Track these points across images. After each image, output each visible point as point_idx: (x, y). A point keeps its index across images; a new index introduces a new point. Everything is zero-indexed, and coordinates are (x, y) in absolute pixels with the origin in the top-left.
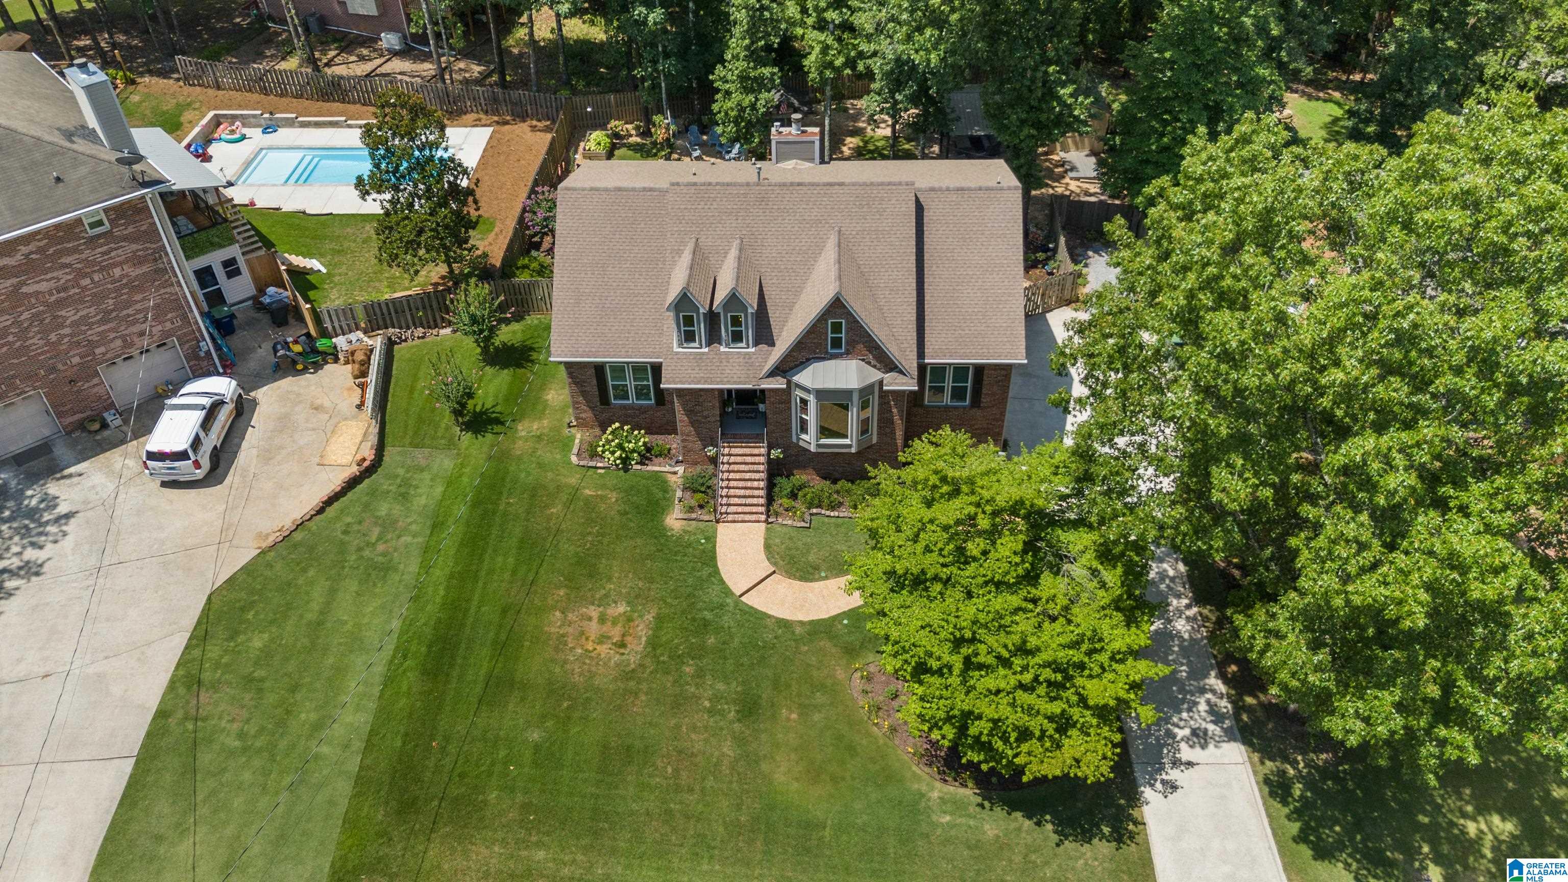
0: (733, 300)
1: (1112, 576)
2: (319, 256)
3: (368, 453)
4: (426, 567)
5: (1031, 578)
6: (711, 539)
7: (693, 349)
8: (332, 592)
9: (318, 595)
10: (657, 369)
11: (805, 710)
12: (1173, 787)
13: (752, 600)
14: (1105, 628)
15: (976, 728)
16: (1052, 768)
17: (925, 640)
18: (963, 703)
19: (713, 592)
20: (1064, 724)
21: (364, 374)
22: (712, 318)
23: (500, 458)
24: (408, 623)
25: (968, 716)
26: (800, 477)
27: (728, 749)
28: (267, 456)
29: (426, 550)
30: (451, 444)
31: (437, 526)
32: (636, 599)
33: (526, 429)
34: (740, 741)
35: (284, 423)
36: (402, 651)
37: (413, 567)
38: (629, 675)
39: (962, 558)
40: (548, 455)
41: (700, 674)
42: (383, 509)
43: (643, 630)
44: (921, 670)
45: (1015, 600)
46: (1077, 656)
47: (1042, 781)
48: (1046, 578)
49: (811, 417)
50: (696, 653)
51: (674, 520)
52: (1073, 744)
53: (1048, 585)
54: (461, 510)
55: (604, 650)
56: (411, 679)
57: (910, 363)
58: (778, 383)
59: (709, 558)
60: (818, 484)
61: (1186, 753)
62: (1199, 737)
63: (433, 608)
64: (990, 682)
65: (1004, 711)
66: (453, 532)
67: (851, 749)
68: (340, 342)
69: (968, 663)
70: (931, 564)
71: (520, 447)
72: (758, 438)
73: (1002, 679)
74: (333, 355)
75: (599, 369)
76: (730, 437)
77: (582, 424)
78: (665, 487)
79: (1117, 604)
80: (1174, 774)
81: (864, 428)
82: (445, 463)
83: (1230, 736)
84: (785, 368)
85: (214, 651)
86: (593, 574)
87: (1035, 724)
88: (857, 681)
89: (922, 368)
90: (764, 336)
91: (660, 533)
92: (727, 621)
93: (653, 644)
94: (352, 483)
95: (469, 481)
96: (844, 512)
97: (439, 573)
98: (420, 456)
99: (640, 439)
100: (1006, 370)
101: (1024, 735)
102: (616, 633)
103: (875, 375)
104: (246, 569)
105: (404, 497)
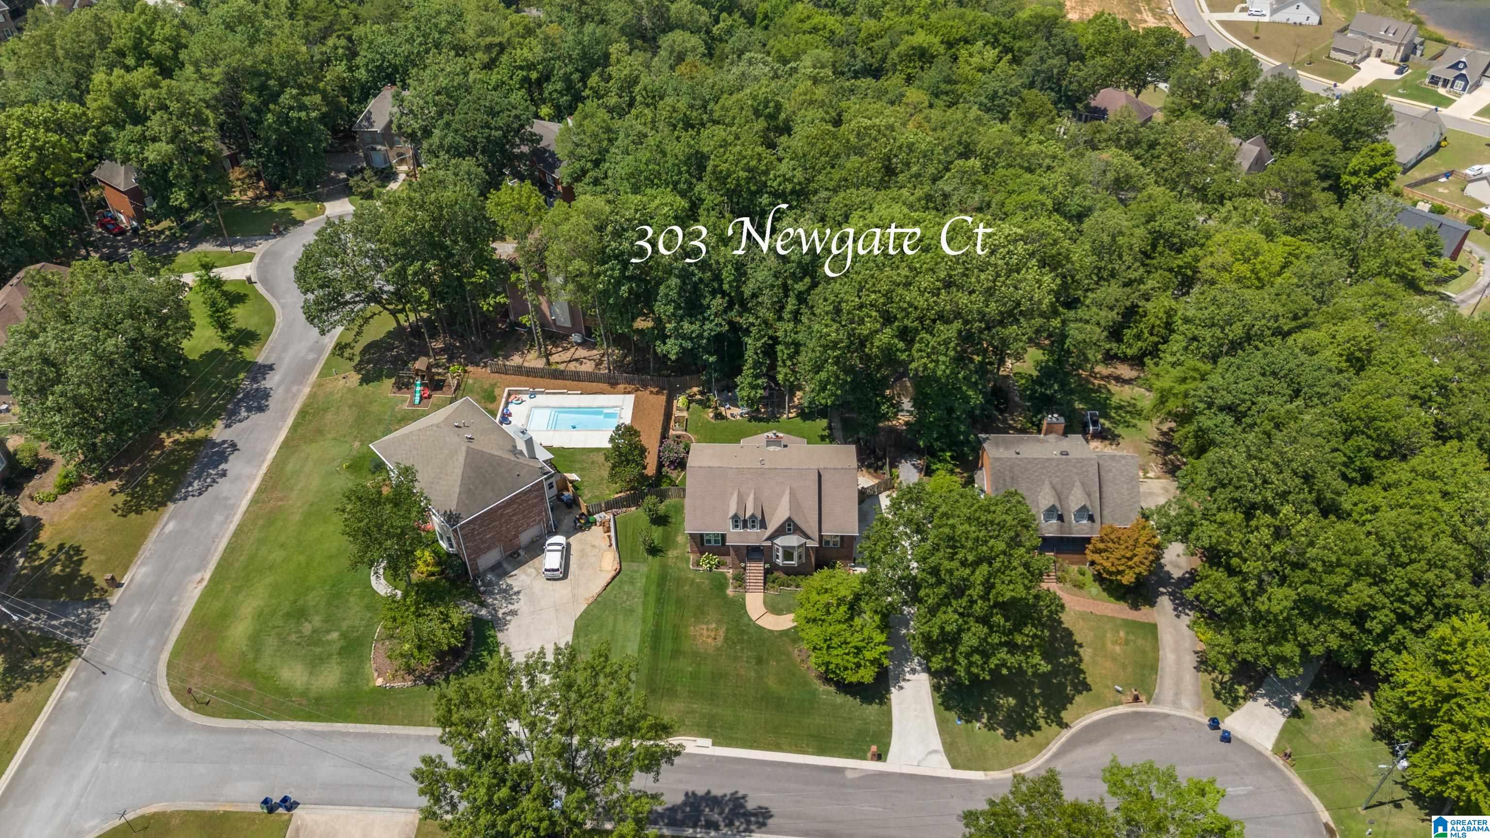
0: (753, 516)
1: (877, 618)
2: (575, 471)
3: (617, 566)
4: (645, 609)
5: (852, 618)
6: (744, 599)
7: (738, 530)
8: (615, 620)
9: (611, 620)
10: (723, 537)
11: (778, 661)
12: (901, 688)
13: (760, 623)
14: (874, 635)
15: (832, 666)
16: (854, 679)
17: (815, 639)
18: (827, 659)
19: (746, 619)
20: (858, 666)
21: (609, 531)
22: (745, 522)
23: (664, 567)
24: (642, 632)
25: (828, 664)
26: (776, 574)
27: (753, 674)
28: (581, 567)
29: (644, 604)
30: (645, 560)
31: (646, 594)
32: (719, 622)
33: (672, 554)
34: (757, 671)
35: (583, 554)
36: (643, 641)
37: (640, 610)
38: (718, 649)
39: (828, 613)
40: (681, 565)
41: (742, 649)
42: (626, 588)
43: (722, 633)
44: (815, 648)
45: (844, 627)
46: (863, 644)
47: (851, 683)
48: (856, 619)
49: (780, 554)
50: (741, 641)
51: (730, 592)
52: (862, 671)
53: (858, 621)
54: (653, 588)
55: (709, 640)
56: (647, 651)
57: (816, 536)
58: (769, 543)
59: (743, 606)
60: (783, 576)
61: (908, 676)
62: (913, 671)
63: (650, 626)
64: (835, 652)
65: (839, 661)
66: (652, 599)
67: (794, 674)
68: (596, 516)
69: (829, 647)
70: (818, 615)
71: (670, 562)
72: (760, 560)
73: (840, 651)
74: (595, 523)
75: (702, 535)
76: (751, 560)
77: (693, 552)
78: (726, 578)
79: (878, 627)
80: (902, 684)
81: (800, 557)
82: (644, 569)
83: (923, 671)
84: (771, 538)
85: (582, 641)
86: (703, 613)
87: (850, 665)
88: (796, 652)
89: (821, 537)
90: (763, 525)
91: (725, 597)
92: (751, 630)
93: (726, 639)
94: (614, 578)
95: (654, 576)
96: (793, 588)
97: (650, 613)
98: (635, 566)
99: (716, 559)
100: (853, 538)
101: (846, 669)
102: (713, 634)
103: (803, 540)
104: (585, 611)
105: (632, 583)
